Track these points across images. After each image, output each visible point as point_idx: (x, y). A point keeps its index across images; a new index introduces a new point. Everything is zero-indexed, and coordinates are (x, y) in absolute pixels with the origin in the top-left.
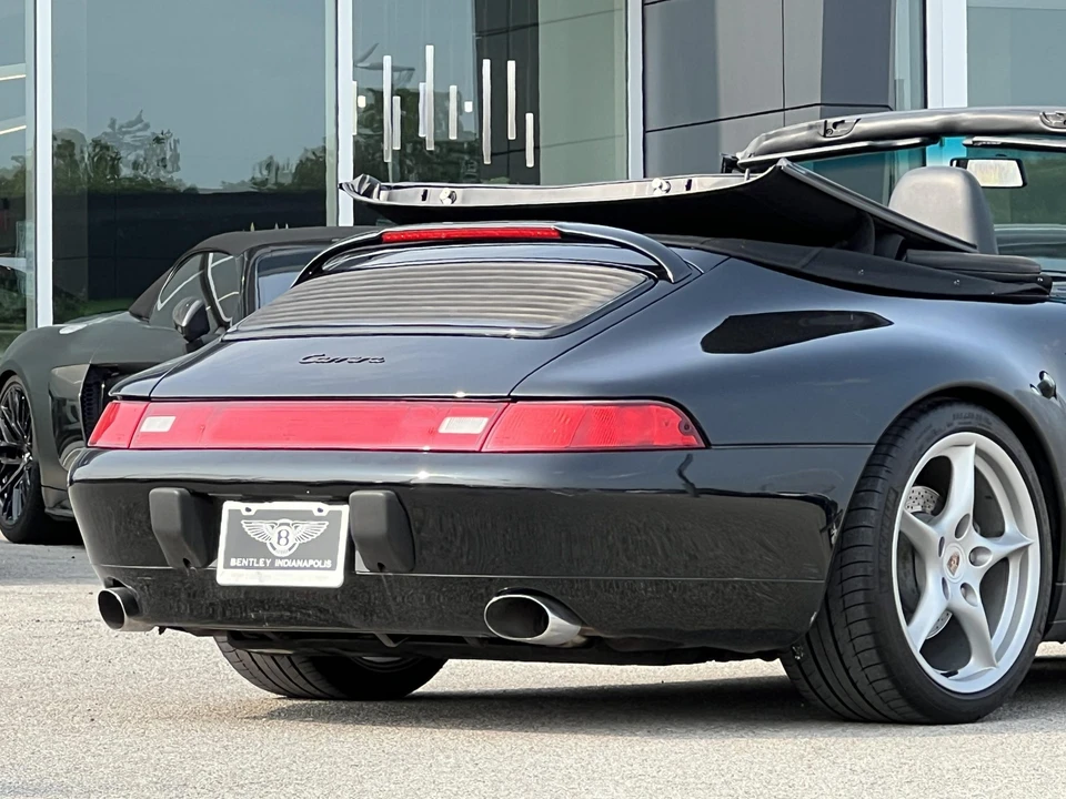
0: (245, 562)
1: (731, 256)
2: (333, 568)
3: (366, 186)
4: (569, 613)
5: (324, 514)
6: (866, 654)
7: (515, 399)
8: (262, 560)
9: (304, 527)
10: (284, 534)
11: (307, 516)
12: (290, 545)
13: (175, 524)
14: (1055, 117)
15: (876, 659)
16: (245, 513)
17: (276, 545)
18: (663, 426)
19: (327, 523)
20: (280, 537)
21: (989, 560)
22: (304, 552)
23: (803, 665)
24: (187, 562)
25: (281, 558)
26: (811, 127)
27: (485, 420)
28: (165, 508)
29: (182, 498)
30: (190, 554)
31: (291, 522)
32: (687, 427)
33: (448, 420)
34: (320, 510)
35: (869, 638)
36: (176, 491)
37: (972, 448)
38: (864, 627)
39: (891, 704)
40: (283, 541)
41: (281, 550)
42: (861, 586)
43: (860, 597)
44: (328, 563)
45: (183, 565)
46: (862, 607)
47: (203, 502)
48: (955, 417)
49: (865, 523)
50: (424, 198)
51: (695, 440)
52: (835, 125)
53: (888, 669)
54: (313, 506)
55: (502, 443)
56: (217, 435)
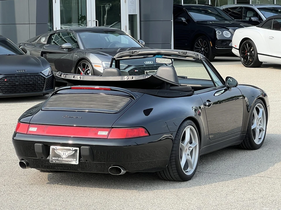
0: (56, 158)
1: (144, 93)
2: (76, 160)
3: (60, 74)
4: (125, 169)
5: (73, 150)
6: (174, 171)
7: (113, 128)
8: (60, 158)
9: (69, 152)
10: (64, 153)
11: (70, 150)
12: (66, 156)
13: (41, 150)
14: (181, 52)
15: (176, 172)
16: (56, 149)
17: (63, 155)
18: (142, 132)
19: (74, 152)
20: (64, 154)
21: (191, 149)
22: (69, 157)
23: (160, 172)
24: (42, 158)
25: (64, 158)
26: (129, 52)
27: (107, 132)
28: (38, 148)
29: (42, 146)
30: (43, 156)
31: (66, 151)
32: (146, 132)
33: (99, 132)
34: (72, 149)
35: (175, 168)
36: (41, 144)
37: (189, 128)
38: (175, 166)
39: (177, 179)
40: (64, 155)
41: (64, 156)
42: (174, 158)
43: (174, 160)
44: (75, 160)
45: (41, 158)
46: (174, 162)
47: (46, 147)
48: (187, 123)
49: (175, 146)
50: (74, 77)
51: (147, 134)
52: (134, 52)
53: (178, 173)
54: (71, 148)
55: (111, 137)
56: (47, 133)
